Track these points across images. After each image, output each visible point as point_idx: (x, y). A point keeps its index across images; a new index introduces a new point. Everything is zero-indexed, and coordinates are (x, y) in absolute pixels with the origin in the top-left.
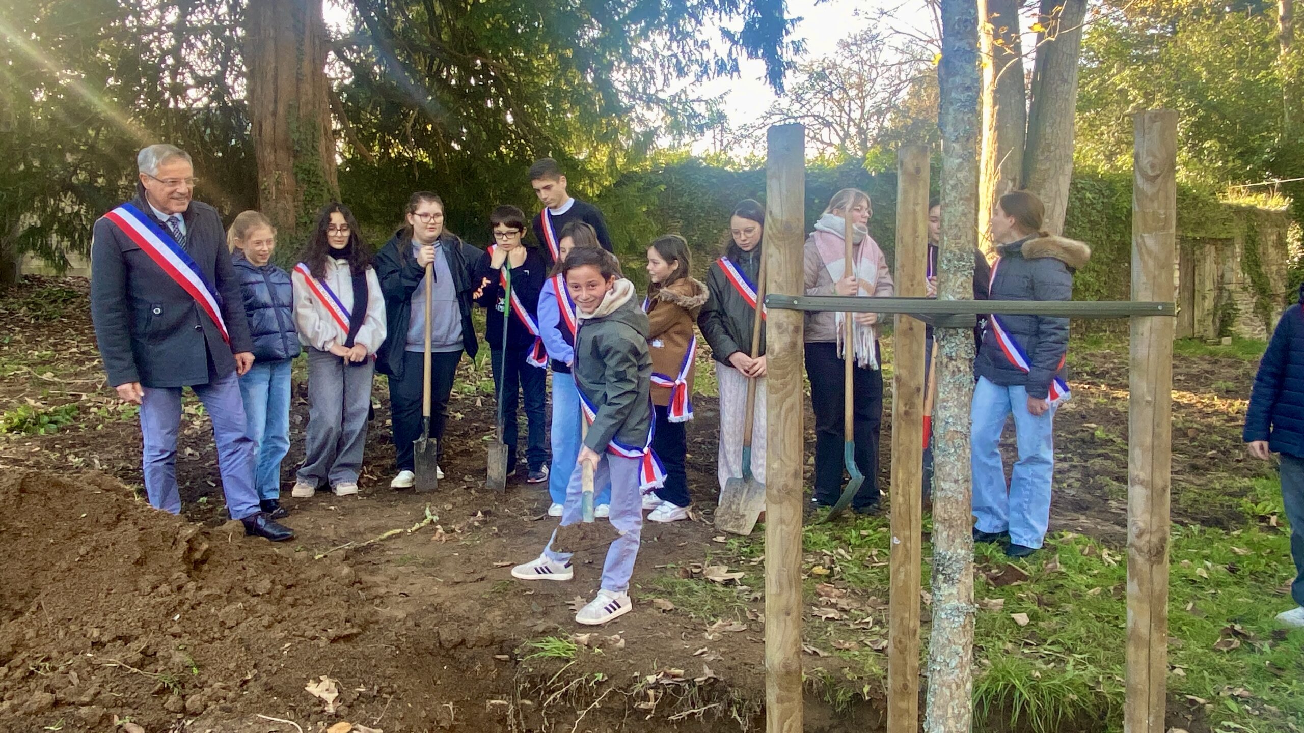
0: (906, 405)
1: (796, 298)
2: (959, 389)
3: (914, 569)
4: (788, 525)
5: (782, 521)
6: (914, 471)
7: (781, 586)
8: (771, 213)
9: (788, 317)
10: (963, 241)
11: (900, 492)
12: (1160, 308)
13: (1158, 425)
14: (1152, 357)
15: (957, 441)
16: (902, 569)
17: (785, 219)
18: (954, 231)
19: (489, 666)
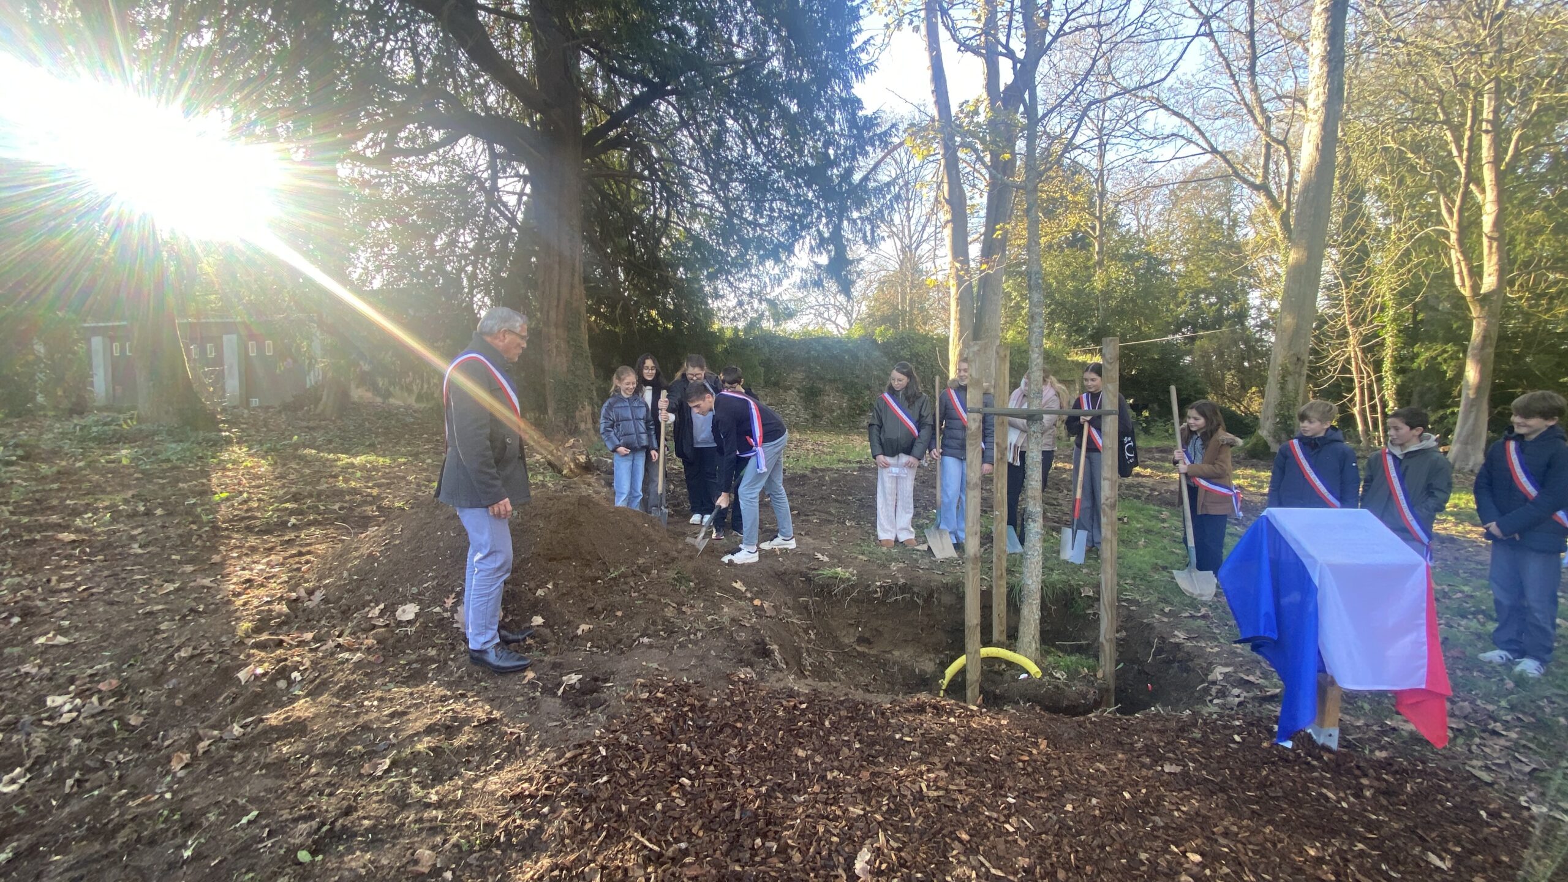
19: (798, 582)
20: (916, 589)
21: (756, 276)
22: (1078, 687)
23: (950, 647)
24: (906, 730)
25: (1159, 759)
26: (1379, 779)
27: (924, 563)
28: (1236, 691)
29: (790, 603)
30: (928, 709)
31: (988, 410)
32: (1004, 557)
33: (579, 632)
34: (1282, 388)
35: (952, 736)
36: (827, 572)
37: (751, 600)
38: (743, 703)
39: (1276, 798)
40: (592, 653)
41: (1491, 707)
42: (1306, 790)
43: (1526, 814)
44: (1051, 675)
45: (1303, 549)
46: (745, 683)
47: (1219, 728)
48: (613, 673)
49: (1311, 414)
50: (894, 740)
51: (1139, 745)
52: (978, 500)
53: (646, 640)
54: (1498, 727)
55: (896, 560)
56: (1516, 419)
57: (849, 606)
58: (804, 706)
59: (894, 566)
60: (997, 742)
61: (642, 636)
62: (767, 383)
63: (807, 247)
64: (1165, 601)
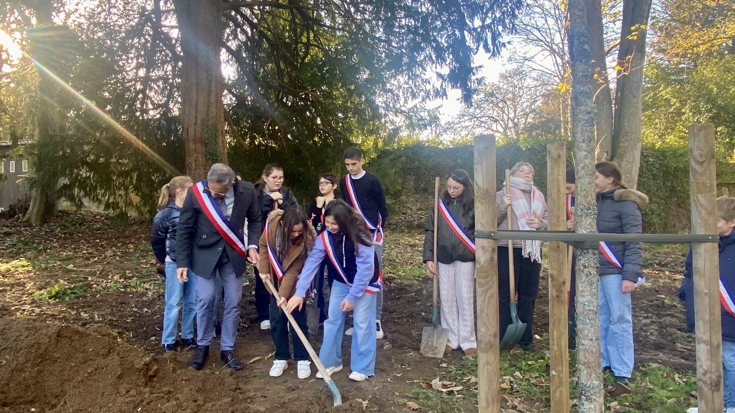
0: (557, 292)
1: (493, 232)
2: (591, 285)
3: (565, 390)
4: (491, 366)
5: (488, 363)
6: (563, 331)
7: (487, 401)
8: (477, 184)
9: (488, 243)
10: (589, 198)
11: (555, 343)
12: (710, 238)
13: (713, 308)
14: (707, 266)
15: (591, 316)
16: (558, 390)
17: (485, 187)
18: (585, 193)
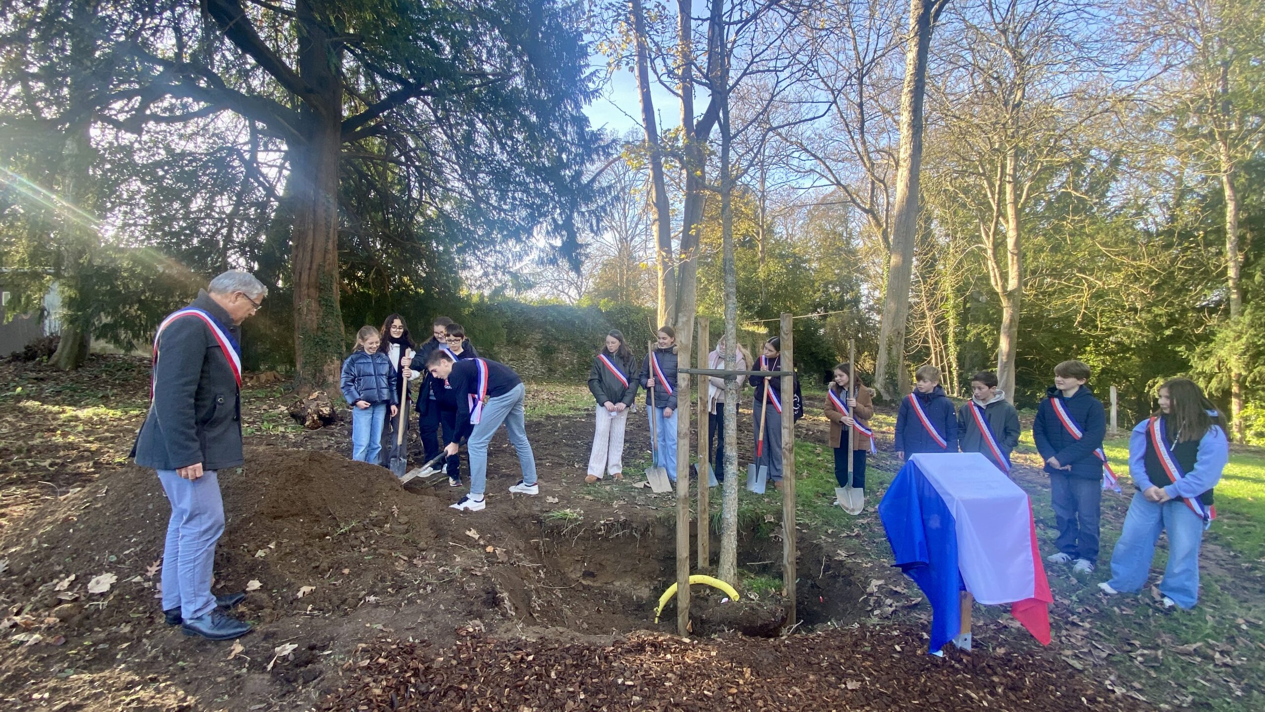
19: (530, 526)
20: (634, 525)
21: (500, 252)
22: (768, 606)
23: (663, 573)
24: (627, 674)
25: (842, 677)
26: (1005, 676)
27: (640, 499)
28: (889, 601)
29: (522, 545)
30: (648, 648)
31: (694, 370)
32: (707, 494)
33: (300, 595)
34: (889, 354)
35: (669, 675)
36: (557, 514)
37: (485, 547)
38: (470, 660)
39: (935, 704)
40: (312, 616)
41: (1066, 602)
42: (955, 692)
43: (1112, 696)
44: (747, 597)
45: (942, 488)
46: (473, 637)
47: (881, 639)
48: (332, 639)
49: (925, 375)
50: (617, 686)
51: (825, 664)
52: (687, 447)
53: (372, 598)
54: (1074, 618)
55: (617, 498)
56: (1058, 379)
57: (577, 543)
58: (531, 658)
59: (615, 504)
60: (709, 677)
61: (368, 594)
62: (509, 342)
63: (544, 232)
64: (827, 523)
